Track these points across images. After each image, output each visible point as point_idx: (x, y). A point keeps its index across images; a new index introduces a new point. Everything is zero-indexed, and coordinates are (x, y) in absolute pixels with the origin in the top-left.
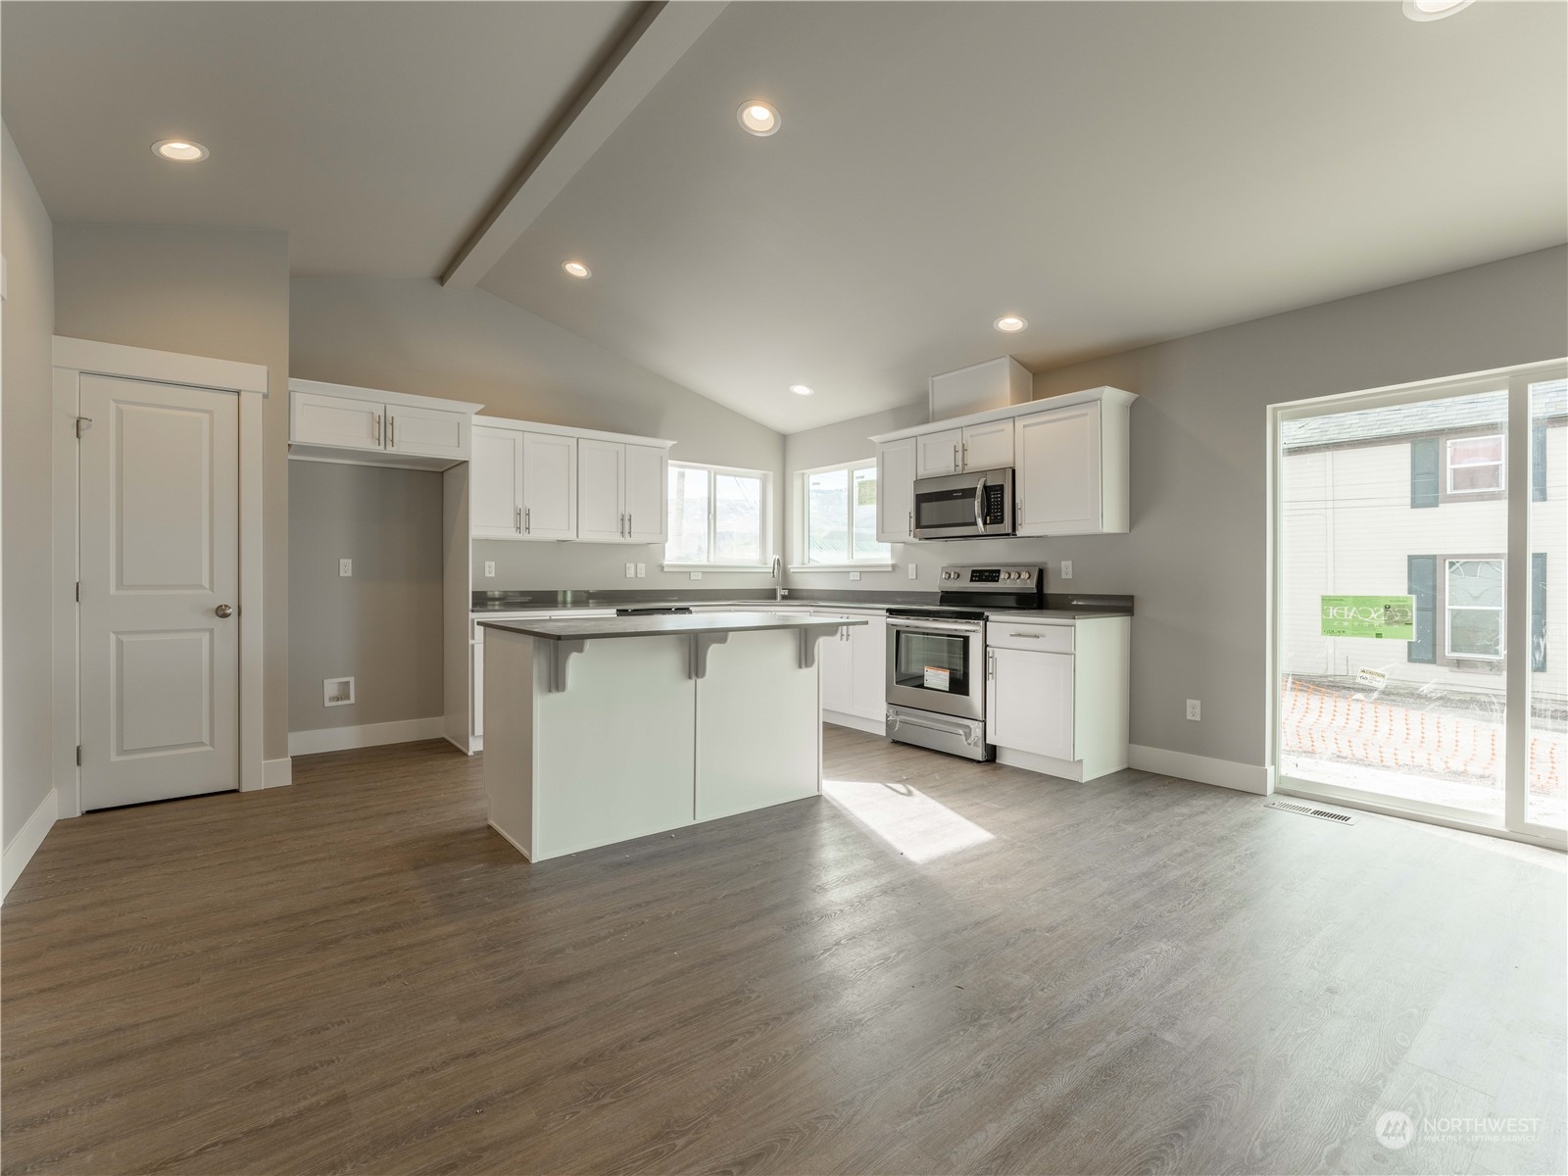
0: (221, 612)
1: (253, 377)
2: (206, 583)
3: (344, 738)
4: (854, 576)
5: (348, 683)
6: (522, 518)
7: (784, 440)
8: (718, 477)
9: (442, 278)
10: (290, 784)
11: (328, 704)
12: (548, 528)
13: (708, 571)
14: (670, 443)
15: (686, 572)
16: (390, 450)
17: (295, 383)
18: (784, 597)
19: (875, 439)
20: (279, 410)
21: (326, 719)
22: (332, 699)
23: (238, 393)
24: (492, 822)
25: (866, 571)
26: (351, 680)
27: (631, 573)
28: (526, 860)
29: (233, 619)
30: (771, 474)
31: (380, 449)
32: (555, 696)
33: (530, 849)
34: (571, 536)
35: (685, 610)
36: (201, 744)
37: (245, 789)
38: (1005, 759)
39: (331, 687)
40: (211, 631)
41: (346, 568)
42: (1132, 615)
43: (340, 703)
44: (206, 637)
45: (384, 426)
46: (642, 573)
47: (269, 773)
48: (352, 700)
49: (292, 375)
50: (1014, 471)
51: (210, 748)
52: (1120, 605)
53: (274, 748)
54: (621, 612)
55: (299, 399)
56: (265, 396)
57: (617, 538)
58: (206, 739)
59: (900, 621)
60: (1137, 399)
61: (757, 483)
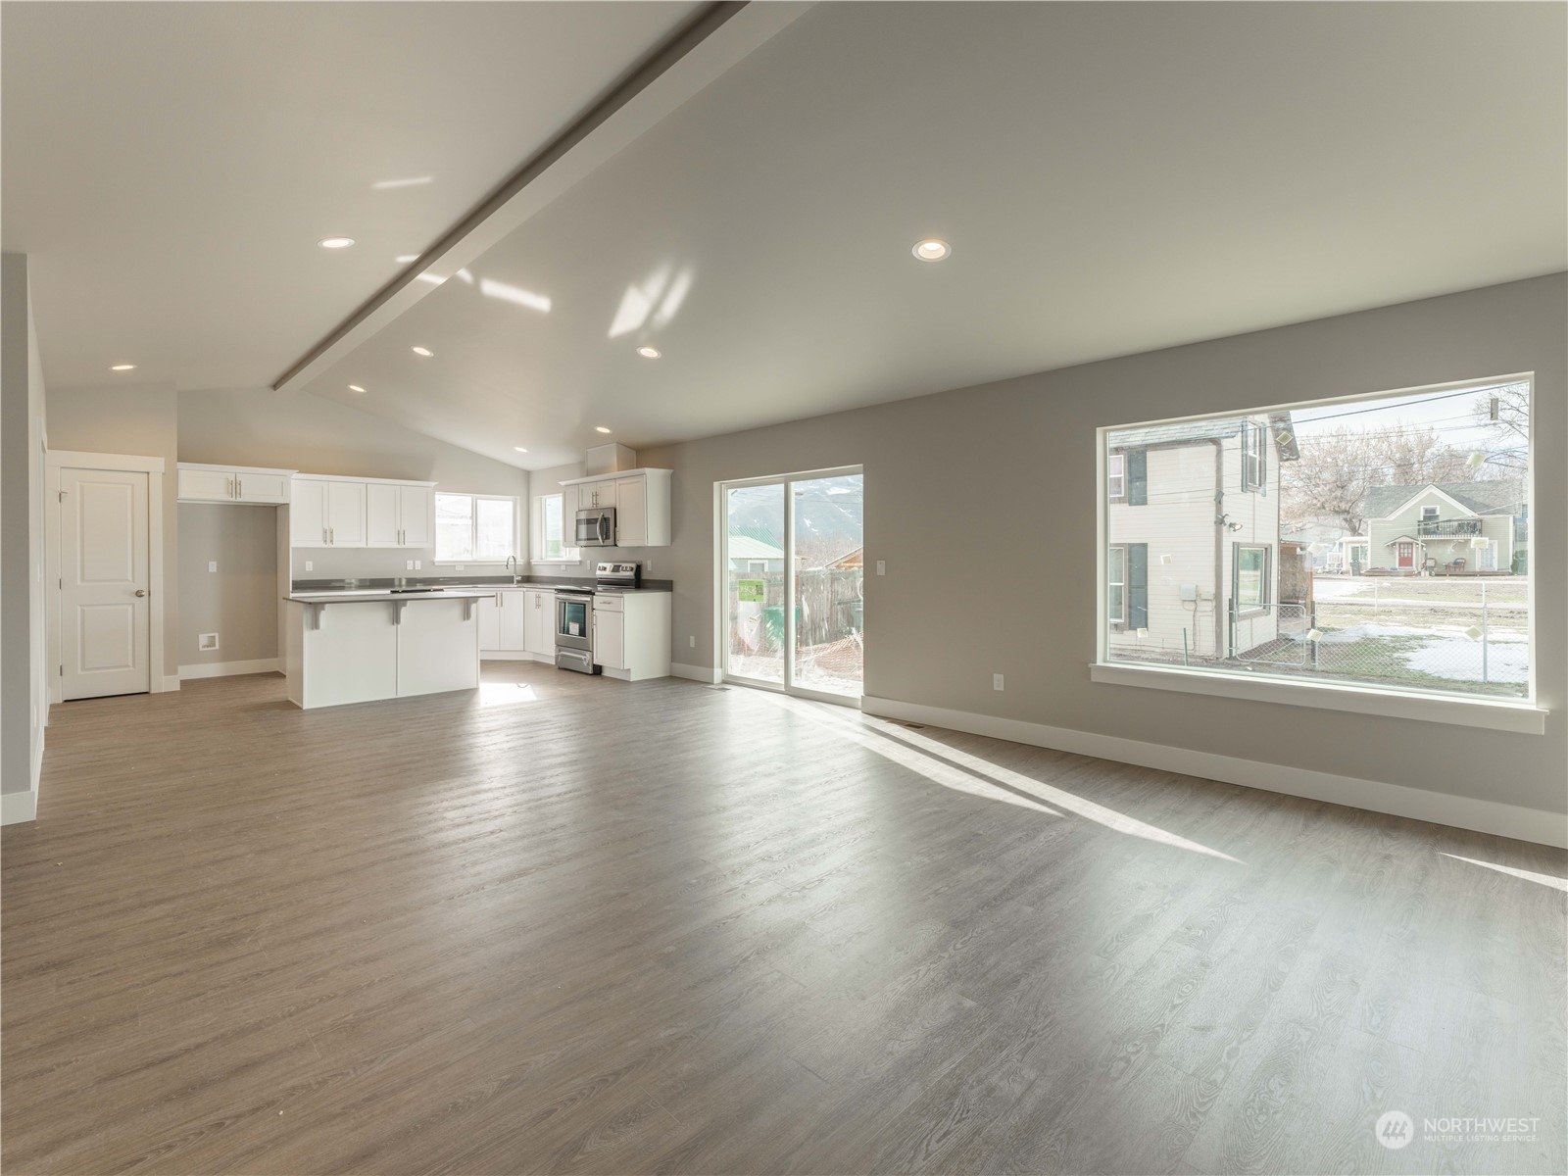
0: (139, 594)
1: (157, 464)
2: (130, 579)
3: (212, 670)
4: (563, 568)
5: (214, 637)
6: (328, 535)
7: (527, 475)
8: (479, 501)
9: (275, 386)
10: (179, 689)
11: (201, 649)
12: (344, 540)
13: (467, 565)
14: (433, 484)
15: (452, 565)
16: (239, 500)
17: (180, 465)
18: (518, 582)
19: (563, 483)
20: (171, 482)
21: (200, 658)
22: (204, 647)
23: (148, 473)
24: (290, 699)
25: (569, 565)
26: (217, 635)
27: (410, 567)
28: (301, 709)
29: (145, 598)
30: (518, 498)
31: (233, 499)
32: (315, 632)
33: (301, 701)
34: (363, 545)
35: (442, 590)
36: (128, 666)
37: (152, 692)
38: (606, 673)
39: (203, 639)
40: (133, 605)
41: (213, 567)
42: (672, 590)
43: (209, 649)
44: (130, 608)
45: (235, 486)
46: (418, 566)
47: (166, 683)
48: (217, 647)
49: (178, 461)
50: (615, 510)
51: (132, 669)
52: (666, 586)
53: (170, 670)
54: (393, 592)
55: (183, 474)
56: (163, 474)
57: (395, 545)
58: (130, 663)
59: (562, 596)
60: (673, 473)
61: (511, 503)
